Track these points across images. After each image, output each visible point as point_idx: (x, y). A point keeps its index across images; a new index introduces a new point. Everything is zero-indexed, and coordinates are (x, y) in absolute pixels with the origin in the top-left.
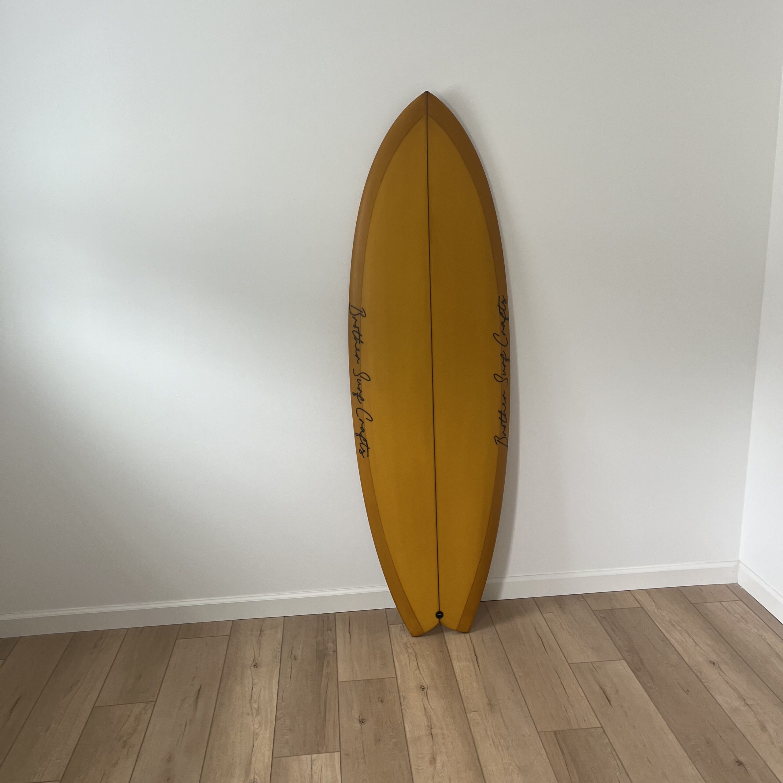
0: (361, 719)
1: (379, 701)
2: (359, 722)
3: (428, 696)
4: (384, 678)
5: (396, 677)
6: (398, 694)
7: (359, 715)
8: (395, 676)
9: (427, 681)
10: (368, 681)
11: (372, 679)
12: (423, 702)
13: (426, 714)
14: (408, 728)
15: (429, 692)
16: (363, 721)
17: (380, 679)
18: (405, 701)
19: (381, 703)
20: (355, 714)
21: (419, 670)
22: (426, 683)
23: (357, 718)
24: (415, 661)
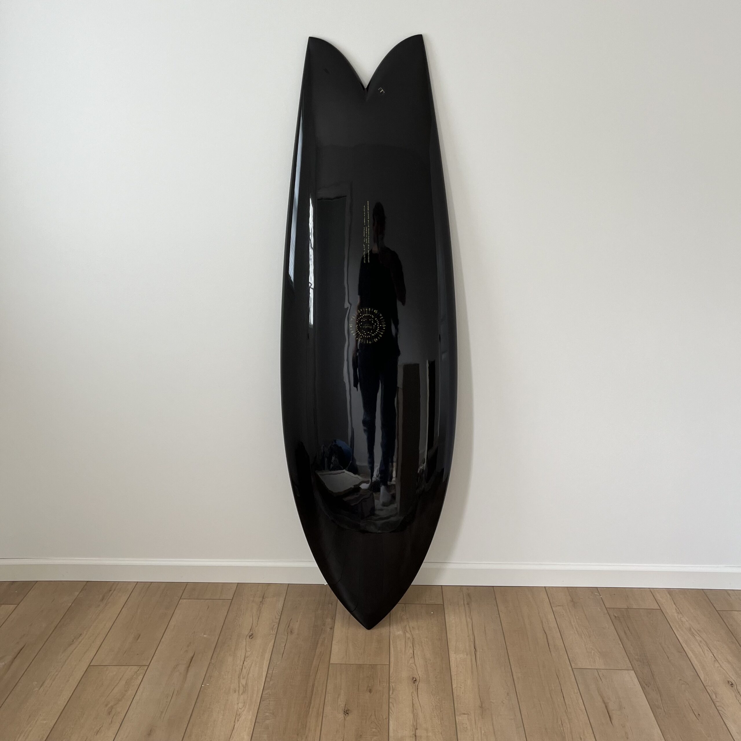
0: (346, 710)
1: (368, 690)
2: (343, 711)
3: (419, 690)
4: (377, 665)
5: (389, 665)
6: (388, 685)
7: (345, 704)
8: (388, 663)
9: (420, 673)
11: (365, 665)
12: (412, 697)
13: (413, 711)
14: (392, 726)
15: (420, 685)
16: (348, 712)
17: (372, 665)
18: (394, 694)
19: (369, 693)
20: (341, 702)
21: (413, 659)
22: (418, 674)
23: (342, 707)
24: (411, 648)
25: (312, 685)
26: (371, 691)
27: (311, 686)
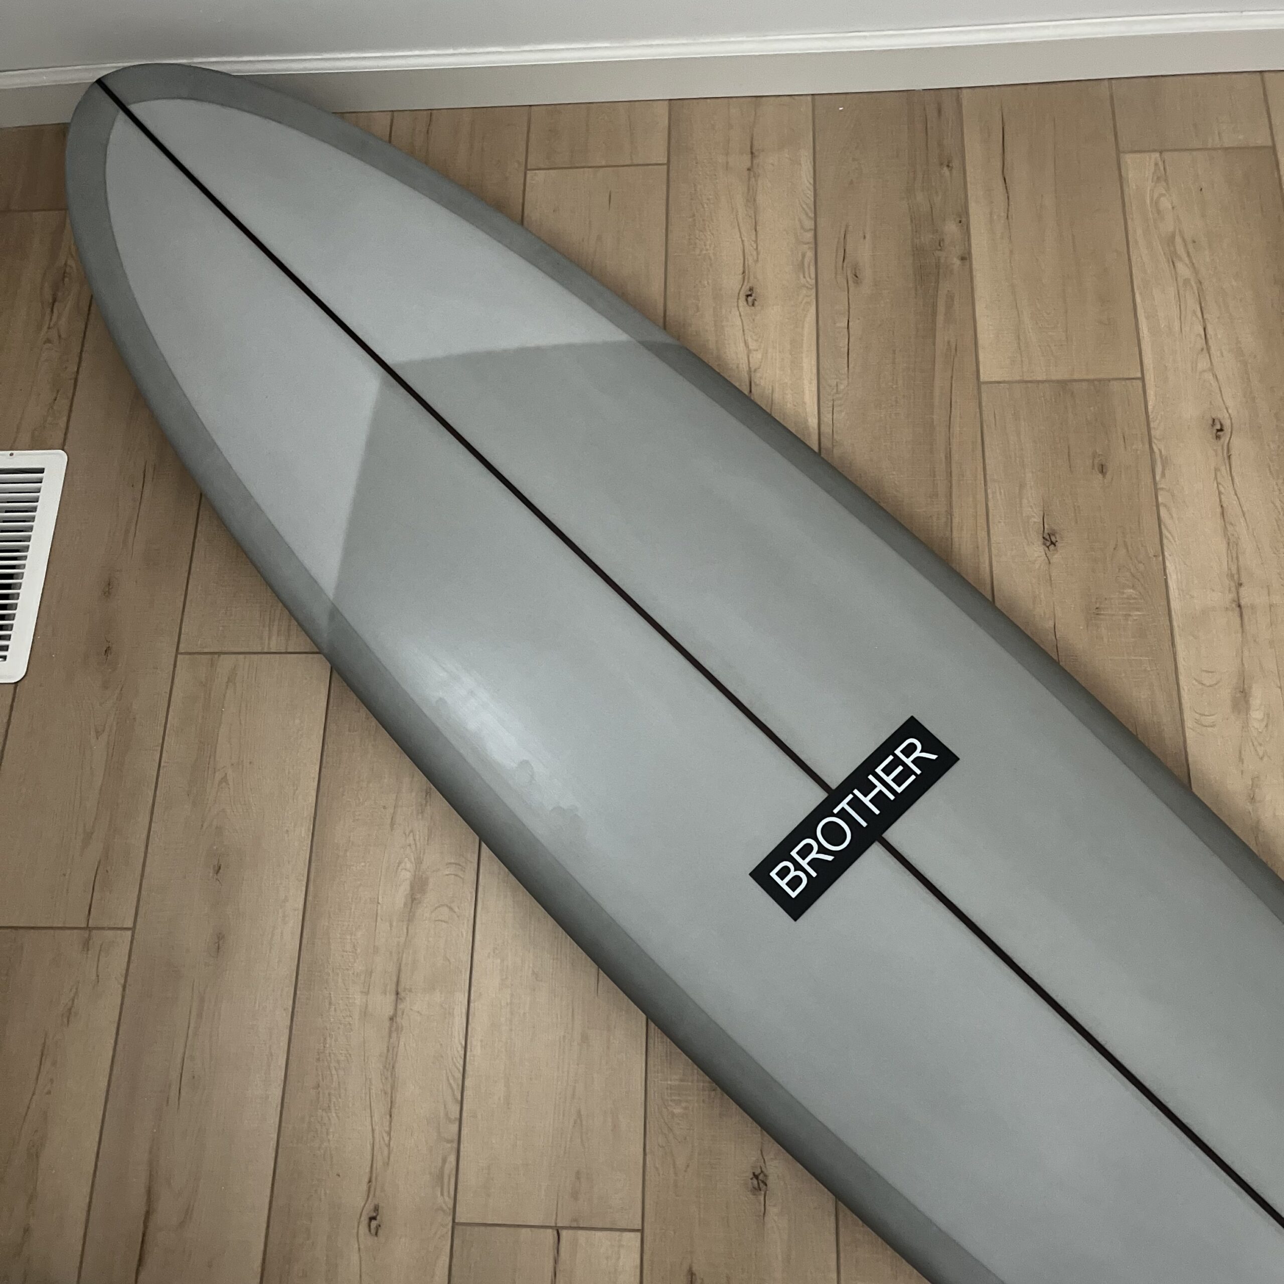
0: (1047, 531)
1: (1096, 468)
2: (1040, 540)
3: (1233, 458)
4: (1109, 380)
5: (1143, 379)
6: (1147, 446)
7: (1042, 513)
8: (1139, 375)
9: (1230, 403)
10: (1064, 385)
11: (1075, 381)
12: (1218, 484)
13: (1225, 529)
14: (1174, 577)
15: (1236, 442)
16: (1053, 539)
17: (1096, 383)
18: (1167, 475)
19: (1100, 476)
20: (1031, 507)
21: (1207, 355)
22: (1227, 409)
23: (1035, 522)
24: (1197, 317)
25: (946, 457)
26: (1104, 471)
27: (944, 460)
